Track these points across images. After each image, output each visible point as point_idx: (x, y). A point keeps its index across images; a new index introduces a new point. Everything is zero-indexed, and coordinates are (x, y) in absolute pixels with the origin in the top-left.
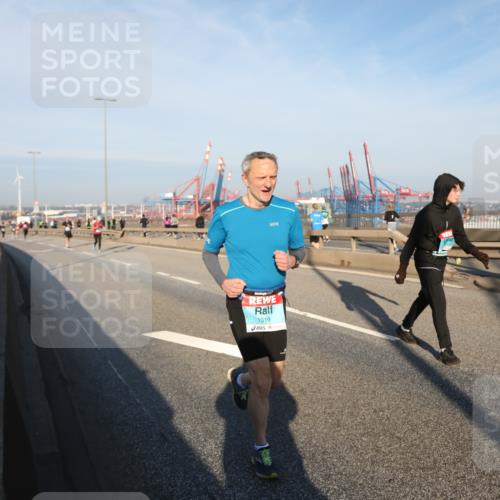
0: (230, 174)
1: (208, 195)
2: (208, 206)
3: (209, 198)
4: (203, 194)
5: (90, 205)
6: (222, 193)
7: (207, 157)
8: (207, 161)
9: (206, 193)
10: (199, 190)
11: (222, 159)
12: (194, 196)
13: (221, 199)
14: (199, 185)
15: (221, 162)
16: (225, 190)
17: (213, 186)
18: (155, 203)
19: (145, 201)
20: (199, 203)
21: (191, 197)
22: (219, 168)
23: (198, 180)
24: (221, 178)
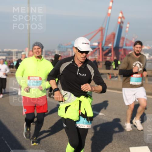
0: (128, 26)
1: (110, 43)
2: (110, 51)
3: (110, 45)
4: (106, 42)
5: (16, 50)
6: (121, 41)
7: (110, 11)
8: (109, 15)
9: (108, 41)
10: (102, 39)
11: (122, 13)
12: (99, 43)
13: (120, 45)
14: (102, 35)
15: (120, 15)
16: (123, 38)
17: (114, 35)
18: (67, 48)
19: (59, 47)
20: (102, 49)
21: (96, 44)
22: (120, 20)
23: (102, 30)
24: (121, 28)
